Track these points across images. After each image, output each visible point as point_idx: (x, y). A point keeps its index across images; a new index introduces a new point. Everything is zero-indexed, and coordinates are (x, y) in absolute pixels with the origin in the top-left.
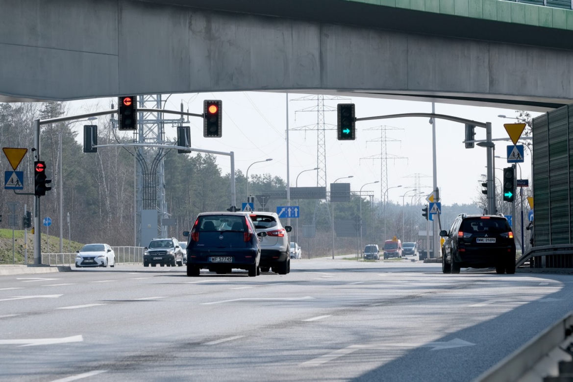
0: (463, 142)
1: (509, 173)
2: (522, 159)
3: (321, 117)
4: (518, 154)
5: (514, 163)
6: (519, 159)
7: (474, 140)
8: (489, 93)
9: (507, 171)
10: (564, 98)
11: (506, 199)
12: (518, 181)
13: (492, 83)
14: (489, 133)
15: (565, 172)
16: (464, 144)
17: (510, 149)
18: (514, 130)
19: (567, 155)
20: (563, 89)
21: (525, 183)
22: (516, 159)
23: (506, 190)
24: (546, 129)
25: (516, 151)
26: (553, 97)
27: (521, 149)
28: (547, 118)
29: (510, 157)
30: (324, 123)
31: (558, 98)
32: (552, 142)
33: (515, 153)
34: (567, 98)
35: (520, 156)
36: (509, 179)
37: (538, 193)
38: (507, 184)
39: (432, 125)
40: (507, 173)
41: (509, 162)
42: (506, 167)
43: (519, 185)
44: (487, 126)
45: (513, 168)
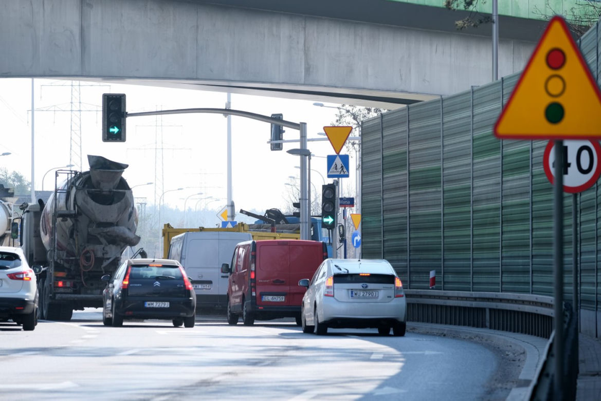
0: (268, 142)
1: (330, 192)
2: (346, 173)
3: (76, 94)
4: (342, 167)
5: (336, 179)
6: (342, 173)
7: (282, 139)
8: (304, 84)
9: (325, 188)
10: (402, 91)
11: (325, 225)
12: (341, 199)
13: (308, 70)
14: (303, 139)
15: (403, 193)
16: (270, 144)
17: (331, 159)
18: (336, 135)
19: (407, 172)
20: (402, 79)
21: (350, 202)
22: (338, 173)
23: (325, 214)
24: (379, 136)
25: (338, 162)
26: (387, 90)
27: (345, 159)
28: (380, 121)
29: (331, 171)
30: (80, 103)
31: (395, 91)
32: (386, 153)
33: (338, 166)
34: (406, 92)
35: (345, 170)
36: (329, 199)
37: (367, 219)
38: (327, 205)
39: (226, 118)
40: (327, 192)
41: (329, 176)
42: (326, 184)
43: (342, 205)
44: (301, 127)
45: (335, 184)
